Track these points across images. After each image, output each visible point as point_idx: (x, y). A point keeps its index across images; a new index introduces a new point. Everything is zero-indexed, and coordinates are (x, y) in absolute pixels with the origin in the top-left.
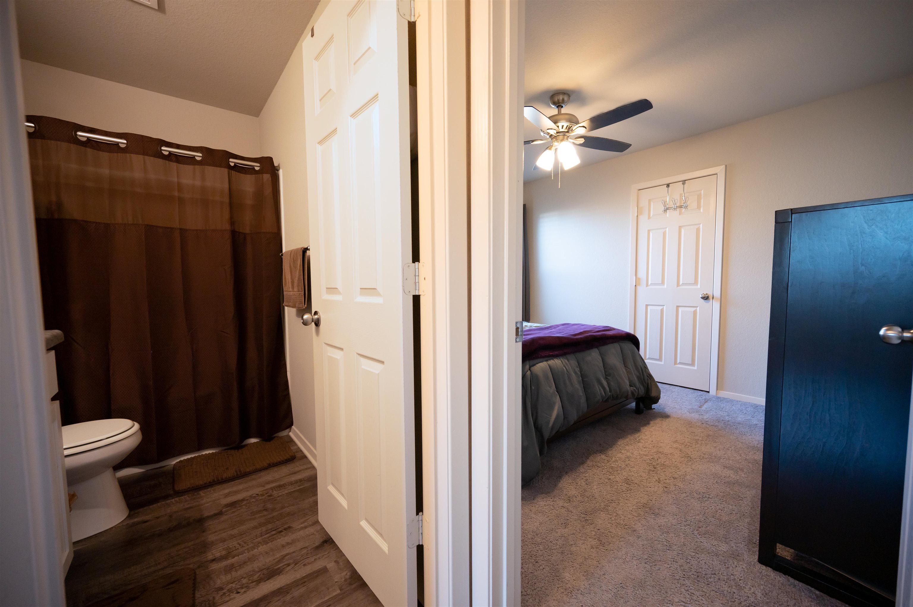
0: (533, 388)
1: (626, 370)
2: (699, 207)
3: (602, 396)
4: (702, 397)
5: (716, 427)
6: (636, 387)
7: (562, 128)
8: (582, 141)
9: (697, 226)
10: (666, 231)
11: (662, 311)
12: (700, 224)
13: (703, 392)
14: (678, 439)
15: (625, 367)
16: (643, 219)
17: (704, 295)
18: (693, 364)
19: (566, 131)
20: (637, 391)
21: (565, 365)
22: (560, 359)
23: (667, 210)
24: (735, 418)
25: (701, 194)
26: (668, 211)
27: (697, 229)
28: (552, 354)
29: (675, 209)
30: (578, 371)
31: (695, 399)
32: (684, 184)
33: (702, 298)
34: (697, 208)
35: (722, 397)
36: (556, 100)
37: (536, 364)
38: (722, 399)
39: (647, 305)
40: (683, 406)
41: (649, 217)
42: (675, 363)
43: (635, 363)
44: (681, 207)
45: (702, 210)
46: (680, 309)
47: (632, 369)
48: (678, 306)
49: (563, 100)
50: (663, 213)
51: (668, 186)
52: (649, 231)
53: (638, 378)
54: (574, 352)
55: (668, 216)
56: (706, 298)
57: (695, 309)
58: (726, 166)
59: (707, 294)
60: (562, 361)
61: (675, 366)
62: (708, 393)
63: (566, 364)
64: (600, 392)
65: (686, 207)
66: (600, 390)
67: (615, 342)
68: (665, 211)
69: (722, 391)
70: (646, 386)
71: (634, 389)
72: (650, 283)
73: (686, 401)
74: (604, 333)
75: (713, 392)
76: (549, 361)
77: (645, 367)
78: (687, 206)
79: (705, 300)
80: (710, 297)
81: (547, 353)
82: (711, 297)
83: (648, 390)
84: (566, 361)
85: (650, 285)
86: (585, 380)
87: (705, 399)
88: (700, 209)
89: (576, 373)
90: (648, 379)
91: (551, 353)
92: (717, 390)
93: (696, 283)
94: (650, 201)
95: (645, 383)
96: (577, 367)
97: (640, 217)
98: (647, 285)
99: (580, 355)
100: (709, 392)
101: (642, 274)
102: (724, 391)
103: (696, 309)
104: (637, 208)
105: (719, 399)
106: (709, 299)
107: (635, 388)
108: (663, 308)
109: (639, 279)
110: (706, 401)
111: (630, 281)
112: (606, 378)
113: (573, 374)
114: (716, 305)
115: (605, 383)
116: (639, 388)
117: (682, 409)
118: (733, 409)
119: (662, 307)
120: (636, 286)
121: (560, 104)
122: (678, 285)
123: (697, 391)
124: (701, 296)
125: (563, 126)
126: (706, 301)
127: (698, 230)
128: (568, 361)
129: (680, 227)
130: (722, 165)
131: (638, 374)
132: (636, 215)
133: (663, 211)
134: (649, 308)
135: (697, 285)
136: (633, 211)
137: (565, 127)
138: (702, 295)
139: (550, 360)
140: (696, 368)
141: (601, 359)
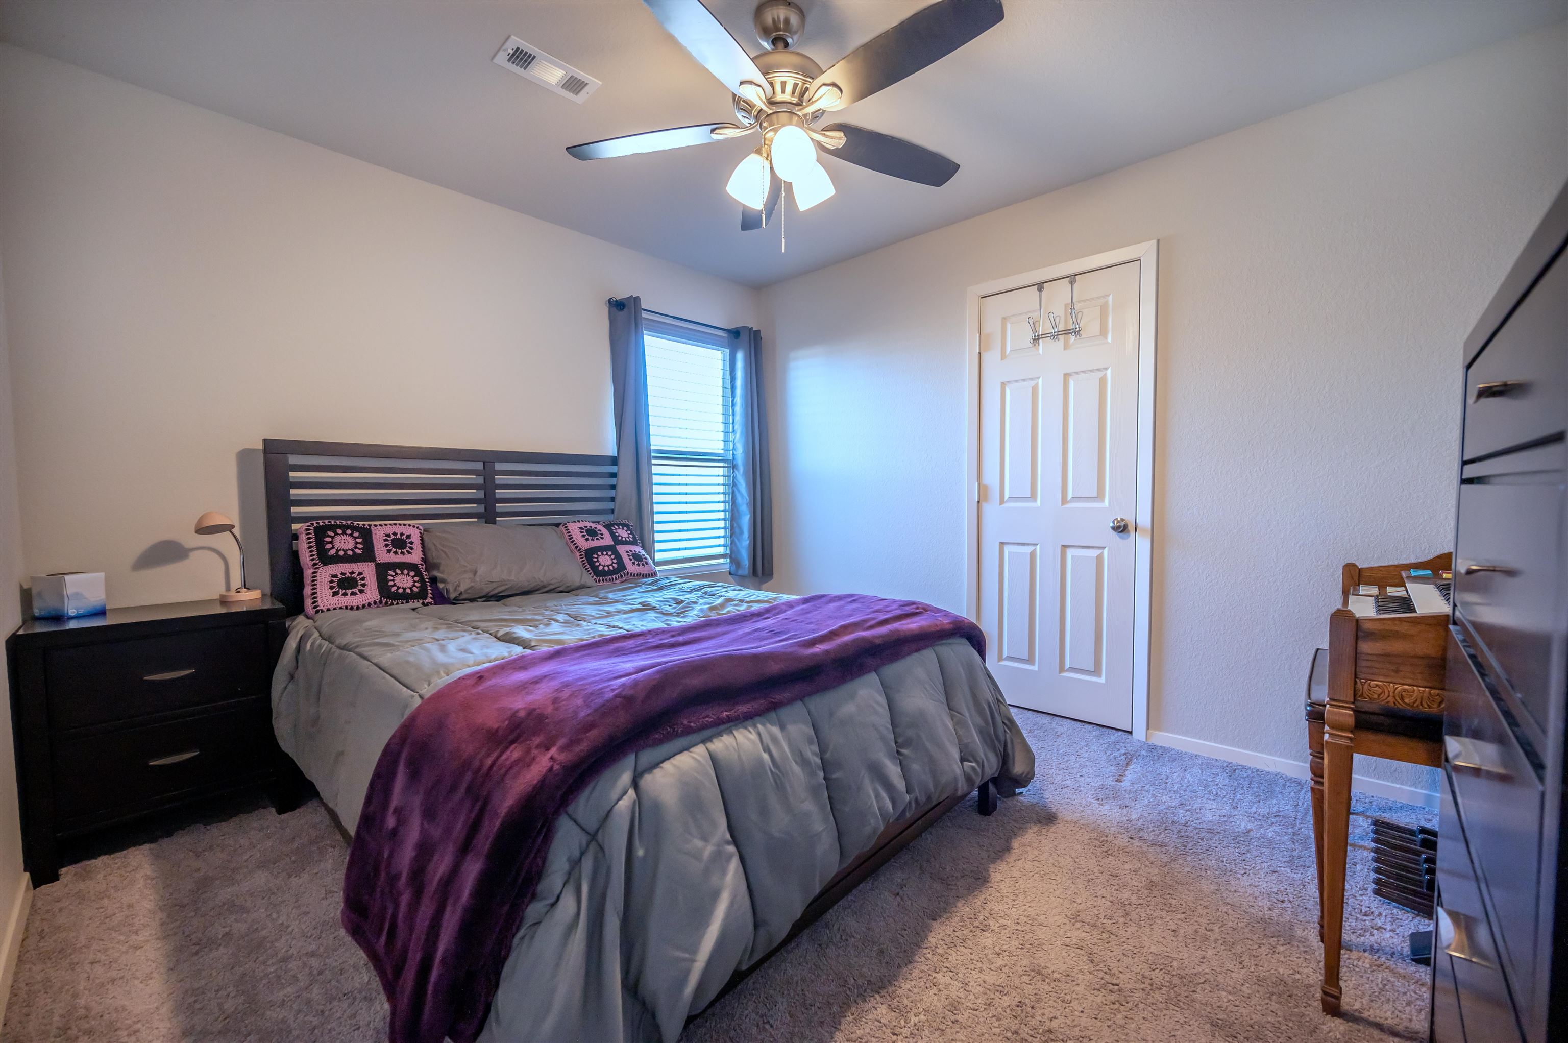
0: (640, 852)
1: (952, 717)
2: (1103, 332)
3: (884, 815)
4: (1118, 747)
5: (1164, 849)
6: (977, 762)
7: (783, 92)
8: (840, 138)
9: (1101, 374)
10: (1037, 384)
11: (1033, 555)
12: (1107, 368)
13: (1120, 733)
14: (1081, 907)
15: (950, 709)
16: (992, 358)
17: (1118, 522)
18: (1096, 672)
19: (795, 100)
20: (979, 770)
21: (768, 746)
22: (755, 726)
23: (1039, 339)
24: (1198, 811)
25: (1106, 303)
26: (1041, 341)
27: (1100, 379)
28: (727, 716)
29: (1055, 336)
30: (814, 754)
31: (1105, 756)
32: (1072, 283)
33: (1113, 528)
34: (1100, 335)
35: (1160, 745)
36: (769, 20)
37: (663, 762)
38: (1160, 752)
39: (1002, 544)
40: (1083, 779)
41: (1003, 356)
42: (1062, 669)
43: (975, 697)
44: (1067, 332)
45: (1109, 340)
46: (1070, 553)
47: (967, 714)
48: (1063, 546)
49: (787, 21)
50: (1031, 345)
51: (1040, 286)
52: (1003, 385)
53: (981, 732)
54: (801, 697)
55: (1041, 352)
56: (1121, 529)
57: (1099, 552)
58: (1158, 241)
59: (1123, 520)
60: (759, 734)
61: (1062, 674)
62: (1130, 736)
63: (774, 740)
64: (878, 802)
65: (1077, 332)
66: (877, 796)
67: (926, 647)
68: (1036, 340)
69: (1159, 730)
70: (1002, 750)
71: (973, 768)
72: (1007, 496)
73: (1088, 763)
74: (896, 625)
75: (1140, 733)
76: (714, 740)
77: (998, 700)
78: (1079, 331)
79: (1121, 532)
80: (1129, 528)
81: (711, 713)
82: (1131, 528)
83: (1005, 759)
84: (776, 730)
85: (1007, 502)
86: (834, 776)
87: (1125, 754)
88: (1106, 338)
89: (804, 762)
90: (1005, 731)
91: (725, 714)
92: (1148, 728)
93: (1100, 496)
94: (1004, 320)
95: (999, 741)
96: (810, 742)
97: (984, 354)
98: (1002, 501)
99: (820, 703)
100: (1131, 733)
101: (991, 477)
102: (1163, 731)
103: (1102, 553)
104: (978, 335)
105: (1156, 753)
106: (1129, 532)
107: (973, 764)
108: (1035, 551)
109: (986, 487)
110: (1129, 758)
111: (967, 491)
112: (898, 756)
113: (796, 768)
114: (1143, 544)
115: (893, 771)
116: (985, 761)
117: (1082, 789)
118: (1189, 782)
119: (1032, 548)
120: (979, 502)
121: (781, 33)
122: (1064, 501)
123: (1107, 730)
124: (1111, 525)
125: (784, 84)
126: (1121, 534)
127: (1103, 382)
128: (782, 727)
129: (1066, 376)
130: (1151, 240)
131: (982, 723)
132: (978, 351)
133: (1032, 341)
134: (1007, 550)
135: (1103, 500)
136: (971, 345)
137: (789, 88)
138: (1113, 522)
139: (720, 734)
140: (1102, 680)
141: (884, 702)
